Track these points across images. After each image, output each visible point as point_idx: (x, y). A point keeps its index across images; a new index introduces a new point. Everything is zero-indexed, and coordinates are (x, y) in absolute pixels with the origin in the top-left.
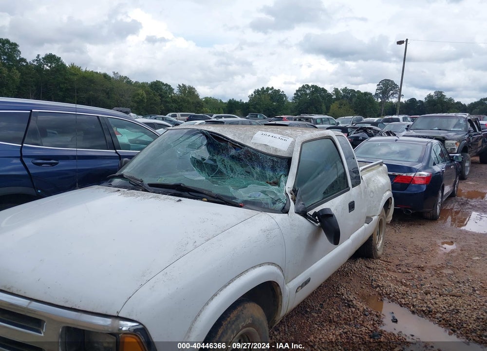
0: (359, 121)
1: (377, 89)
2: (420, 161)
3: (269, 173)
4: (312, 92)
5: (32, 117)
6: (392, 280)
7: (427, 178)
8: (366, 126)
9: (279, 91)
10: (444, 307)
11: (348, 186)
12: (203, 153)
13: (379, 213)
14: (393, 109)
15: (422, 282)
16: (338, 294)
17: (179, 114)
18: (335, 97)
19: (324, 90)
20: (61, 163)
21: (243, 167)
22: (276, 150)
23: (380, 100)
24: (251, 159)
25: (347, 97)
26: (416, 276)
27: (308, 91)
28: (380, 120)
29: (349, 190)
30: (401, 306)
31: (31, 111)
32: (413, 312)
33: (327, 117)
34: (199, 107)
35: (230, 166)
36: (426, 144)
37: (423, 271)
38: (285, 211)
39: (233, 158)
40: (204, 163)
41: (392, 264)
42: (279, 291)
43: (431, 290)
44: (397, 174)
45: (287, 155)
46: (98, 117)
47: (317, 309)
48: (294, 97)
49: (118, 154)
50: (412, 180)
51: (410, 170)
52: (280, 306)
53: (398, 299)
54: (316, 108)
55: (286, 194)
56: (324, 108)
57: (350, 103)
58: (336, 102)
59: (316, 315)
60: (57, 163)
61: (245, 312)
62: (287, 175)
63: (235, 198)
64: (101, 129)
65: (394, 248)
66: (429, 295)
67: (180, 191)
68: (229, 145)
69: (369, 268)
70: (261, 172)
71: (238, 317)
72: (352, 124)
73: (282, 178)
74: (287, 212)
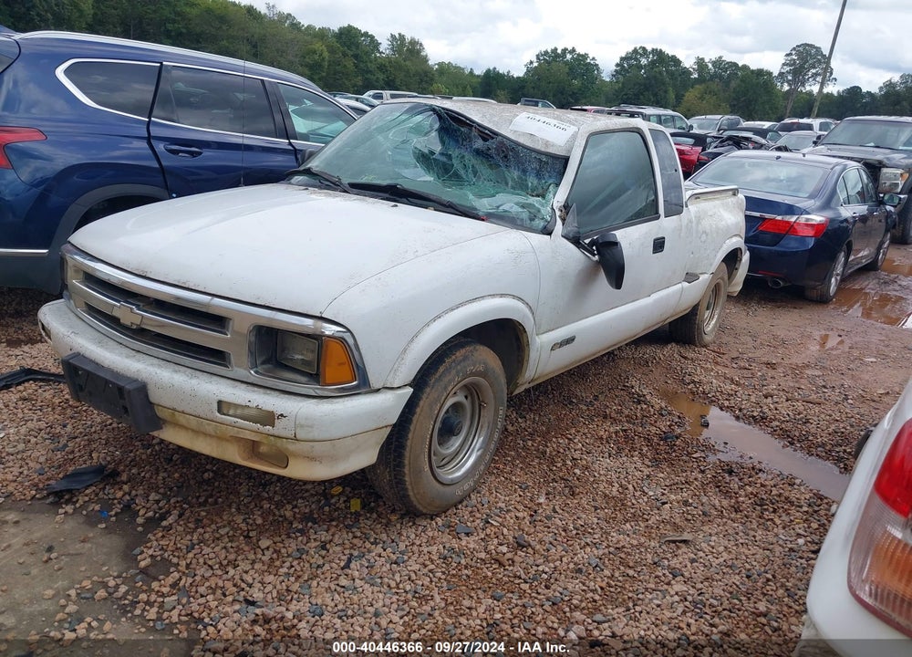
0: (733, 126)
1: (784, 64)
2: (811, 197)
3: (532, 181)
4: (653, 63)
5: (163, 74)
6: (717, 376)
7: (817, 227)
8: (740, 135)
9: (585, 56)
10: (788, 415)
11: (657, 212)
12: (433, 143)
13: (713, 269)
14: (807, 106)
15: (765, 383)
16: (624, 386)
17: (387, 93)
18: (696, 76)
19: (676, 61)
20: (207, 153)
21: (492, 169)
22: (547, 143)
23: (786, 87)
24: (506, 157)
25: (721, 77)
26: (759, 374)
27: (644, 61)
28: (774, 126)
29: (658, 218)
30: (722, 410)
31: (161, 63)
32: (737, 418)
33: (670, 112)
34: (426, 82)
35: (473, 166)
36: (831, 166)
37: (774, 369)
38: (548, 231)
39: (478, 153)
40: (434, 159)
41: (726, 357)
42: (525, 338)
43: (776, 392)
44: (767, 216)
45: (563, 153)
46: (262, 80)
47: (588, 400)
48: (616, 71)
49: (293, 146)
50: (791, 228)
51: (791, 210)
52: (525, 363)
53: (719, 400)
54: (655, 95)
55: (552, 209)
56: (672, 95)
57: (724, 91)
58: (697, 86)
59: (585, 408)
60: (201, 153)
61: (476, 354)
62: (558, 185)
63: (476, 209)
64: (266, 102)
65: (736, 336)
66: (770, 398)
67: (395, 194)
68: (474, 133)
69: (685, 358)
70: (520, 178)
71: (465, 358)
72: (718, 131)
73: (551, 188)
74: (550, 234)
